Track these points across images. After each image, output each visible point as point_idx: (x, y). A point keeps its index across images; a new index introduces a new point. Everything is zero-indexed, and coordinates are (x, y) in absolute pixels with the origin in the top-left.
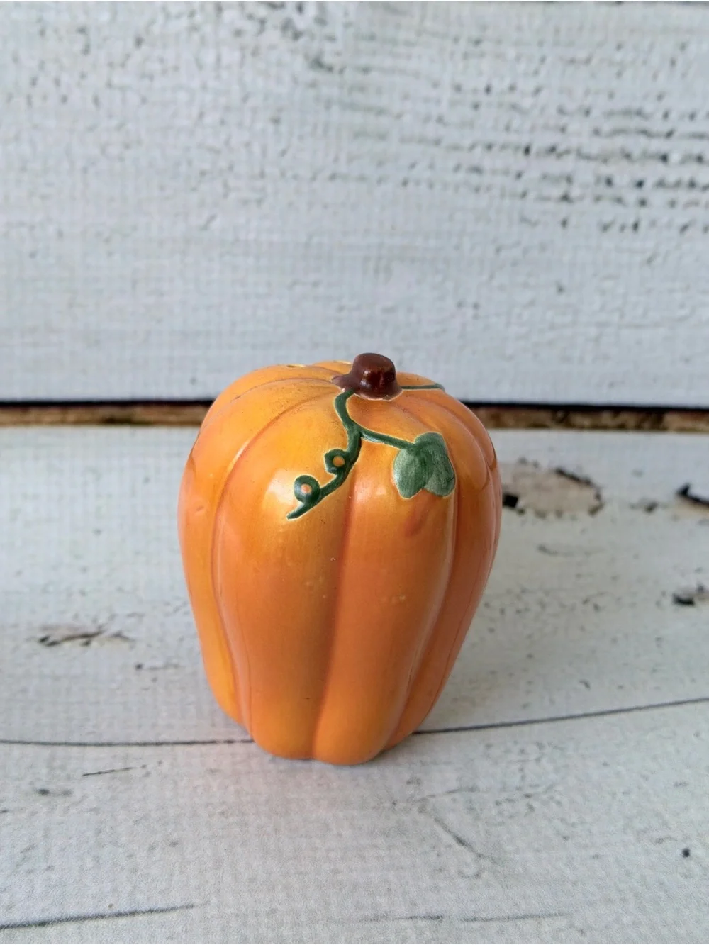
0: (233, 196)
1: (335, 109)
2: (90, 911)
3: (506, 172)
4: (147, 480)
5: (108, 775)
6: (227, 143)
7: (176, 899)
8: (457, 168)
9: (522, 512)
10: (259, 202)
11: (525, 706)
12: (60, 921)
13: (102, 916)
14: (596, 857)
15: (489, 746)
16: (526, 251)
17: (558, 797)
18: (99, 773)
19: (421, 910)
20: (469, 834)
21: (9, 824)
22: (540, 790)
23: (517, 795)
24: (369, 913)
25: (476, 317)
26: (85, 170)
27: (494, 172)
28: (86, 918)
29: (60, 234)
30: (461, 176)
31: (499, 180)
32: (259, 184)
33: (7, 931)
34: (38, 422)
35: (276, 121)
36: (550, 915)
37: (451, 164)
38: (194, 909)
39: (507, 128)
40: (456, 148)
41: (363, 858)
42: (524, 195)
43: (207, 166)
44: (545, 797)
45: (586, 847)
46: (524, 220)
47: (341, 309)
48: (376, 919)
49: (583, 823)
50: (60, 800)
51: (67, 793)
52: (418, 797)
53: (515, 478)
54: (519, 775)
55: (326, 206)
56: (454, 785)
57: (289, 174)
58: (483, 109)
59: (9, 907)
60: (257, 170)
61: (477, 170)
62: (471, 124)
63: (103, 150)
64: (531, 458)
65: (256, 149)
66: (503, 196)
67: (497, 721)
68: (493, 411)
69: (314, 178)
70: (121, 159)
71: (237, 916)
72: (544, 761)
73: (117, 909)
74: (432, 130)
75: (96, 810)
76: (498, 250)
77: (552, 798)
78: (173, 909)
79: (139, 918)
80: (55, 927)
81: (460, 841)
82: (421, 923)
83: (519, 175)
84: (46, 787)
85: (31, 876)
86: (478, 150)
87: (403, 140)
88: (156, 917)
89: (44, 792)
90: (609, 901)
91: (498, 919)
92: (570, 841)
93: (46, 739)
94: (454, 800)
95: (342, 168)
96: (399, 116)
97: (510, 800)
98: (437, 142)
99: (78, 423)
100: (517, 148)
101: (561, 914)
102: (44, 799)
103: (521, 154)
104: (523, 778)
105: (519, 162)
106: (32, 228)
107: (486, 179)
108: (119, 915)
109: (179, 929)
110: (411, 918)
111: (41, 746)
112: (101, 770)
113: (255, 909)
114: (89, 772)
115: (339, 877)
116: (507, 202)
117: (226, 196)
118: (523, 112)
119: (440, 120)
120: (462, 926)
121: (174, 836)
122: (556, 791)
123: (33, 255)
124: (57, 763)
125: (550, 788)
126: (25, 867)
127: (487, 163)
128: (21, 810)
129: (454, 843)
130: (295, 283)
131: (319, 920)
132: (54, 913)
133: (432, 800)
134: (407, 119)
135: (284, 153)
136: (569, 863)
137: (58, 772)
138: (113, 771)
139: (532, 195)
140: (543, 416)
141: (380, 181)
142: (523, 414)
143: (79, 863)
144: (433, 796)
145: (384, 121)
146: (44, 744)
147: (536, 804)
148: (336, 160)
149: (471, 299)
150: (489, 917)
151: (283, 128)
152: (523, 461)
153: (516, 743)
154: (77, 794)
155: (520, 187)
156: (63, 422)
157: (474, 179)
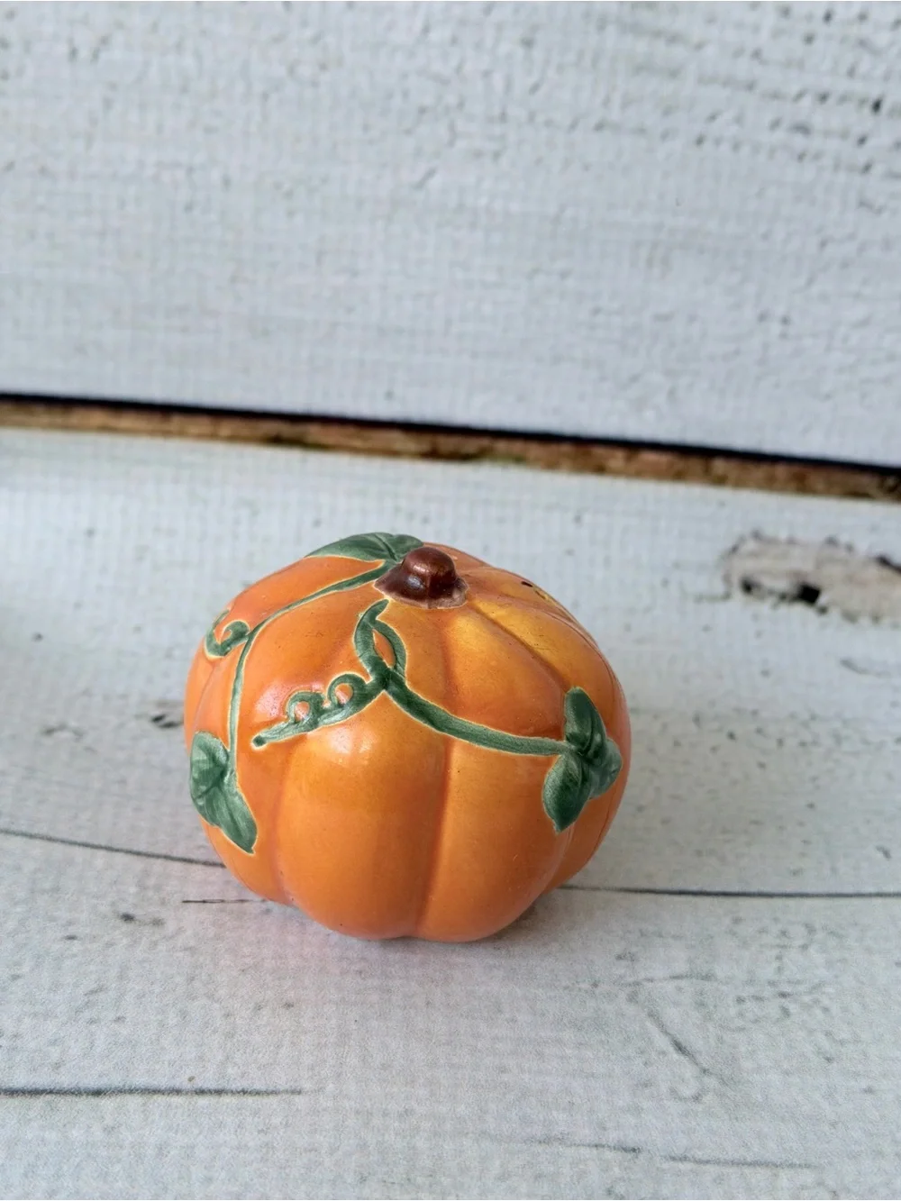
0: (461, 144)
1: (611, 30)
2: (163, 1083)
3: (844, 135)
4: (317, 523)
5: (214, 906)
6: (459, 69)
7: (281, 1080)
8: (775, 125)
9: (823, 611)
10: (497, 156)
11: (795, 873)
12: (120, 1091)
13: (178, 1092)
14: (869, 1091)
15: (737, 921)
16: (862, 249)
17: (826, 1002)
18: (204, 902)
19: (612, 1136)
20: (695, 1040)
21: (75, 956)
22: (801, 988)
23: (768, 992)
24: (538, 1131)
25: (784, 336)
26: (265, 96)
27: (827, 134)
28: (156, 1091)
29: (227, 182)
30: (780, 135)
31: (833, 145)
32: (497, 129)
33: (49, 1097)
34: (181, 434)
35: (528, 43)
36: (792, 1166)
37: (768, 118)
38: (301, 1096)
39: (851, 73)
40: (776, 96)
41: (540, 1055)
42: (867, 168)
43: (428, 101)
44: (807, 999)
45: (856, 1075)
46: (863, 204)
47: (596, 311)
48: (546, 1141)
49: (857, 1041)
50: (147, 930)
51: (158, 923)
52: (631, 980)
53: (819, 564)
54: (775, 964)
55: (586, 168)
56: (681, 967)
57: (540, 118)
58: (818, 44)
59: (57, 1066)
60: (497, 111)
61: (803, 129)
62: (801, 65)
63: (291, 70)
64: (844, 538)
65: (498, 80)
66: (836, 167)
67: (753, 889)
68: (796, 469)
69: (573, 126)
70: (315, 84)
71: (357, 1112)
72: (812, 950)
73: (199, 1084)
74: (744, 68)
75: (191, 950)
76: (823, 244)
77: (816, 1002)
78: (274, 1093)
79: (226, 1099)
80: (113, 1098)
81: (680, 1048)
82: (609, 1155)
83: (862, 141)
84: (131, 912)
85: (93, 1027)
86: (807, 102)
87: (703, 80)
88: (250, 1100)
89: (128, 918)
90: (879, 1154)
91: (718, 1162)
92: (835, 1064)
93: (142, 848)
94: (679, 989)
95: (615, 115)
96: (699, 46)
97: (758, 999)
98: (750, 86)
99: (233, 439)
100: (862, 102)
101: (808, 1166)
102: (126, 927)
103: (867, 110)
104: (779, 970)
105: (863, 121)
106: (190, 170)
107: (815, 143)
108: (201, 1092)
109: (276, 1120)
110: (596, 1146)
111: (136, 857)
112: (206, 898)
113: (384, 1106)
114: (191, 899)
115: (505, 1077)
116: (842, 177)
117: (451, 143)
118: (876, 52)
119: (757, 54)
120: (666, 1166)
121: (291, 995)
122: (824, 993)
123: (189, 208)
124: (152, 882)
125: (816, 988)
126: (87, 1014)
127: (818, 119)
128: (94, 938)
129: (671, 1049)
130: (536, 271)
131: (467, 1133)
132: (116, 1080)
133: (650, 985)
134: (710, 51)
135: (535, 88)
136: (829, 1096)
137: (150, 893)
138: (223, 901)
139: (878, 170)
140: (866, 481)
141: (665, 136)
142: (838, 476)
143: (159, 1017)
144: (651, 980)
145: (678, 52)
146: (138, 854)
147: (793, 1008)
148: (606, 102)
149: (780, 310)
150: (705, 1158)
151: (538, 54)
152: (832, 542)
153: (776, 920)
154: (171, 927)
155: (862, 157)
156: (213, 437)
157: (799, 141)
